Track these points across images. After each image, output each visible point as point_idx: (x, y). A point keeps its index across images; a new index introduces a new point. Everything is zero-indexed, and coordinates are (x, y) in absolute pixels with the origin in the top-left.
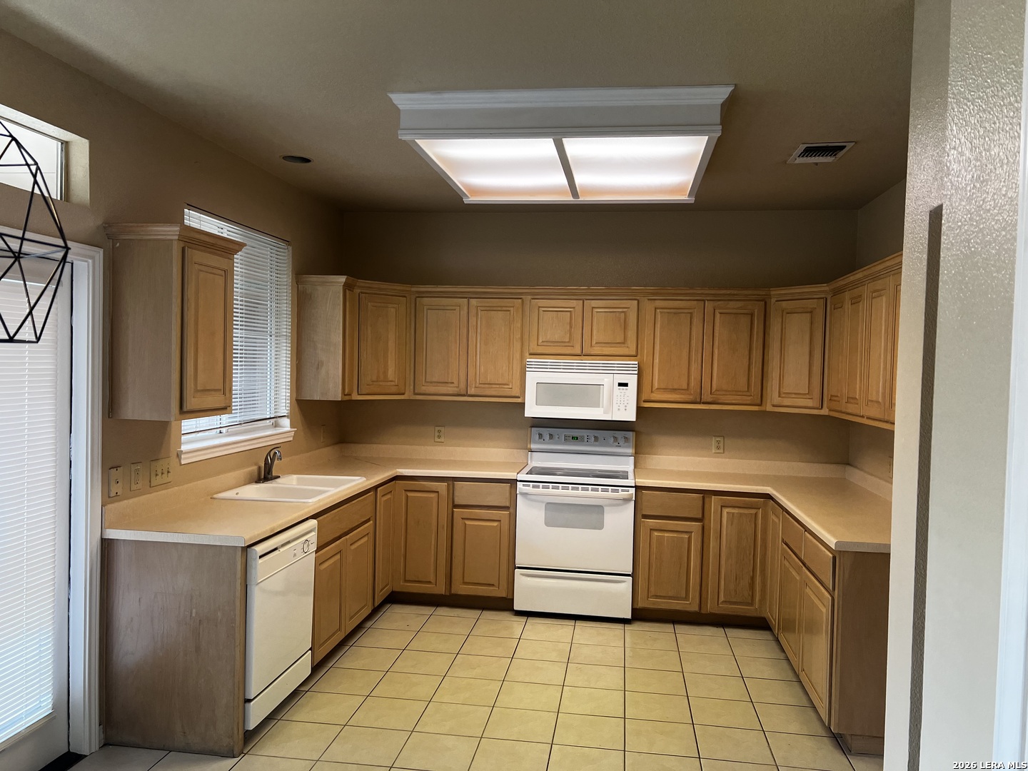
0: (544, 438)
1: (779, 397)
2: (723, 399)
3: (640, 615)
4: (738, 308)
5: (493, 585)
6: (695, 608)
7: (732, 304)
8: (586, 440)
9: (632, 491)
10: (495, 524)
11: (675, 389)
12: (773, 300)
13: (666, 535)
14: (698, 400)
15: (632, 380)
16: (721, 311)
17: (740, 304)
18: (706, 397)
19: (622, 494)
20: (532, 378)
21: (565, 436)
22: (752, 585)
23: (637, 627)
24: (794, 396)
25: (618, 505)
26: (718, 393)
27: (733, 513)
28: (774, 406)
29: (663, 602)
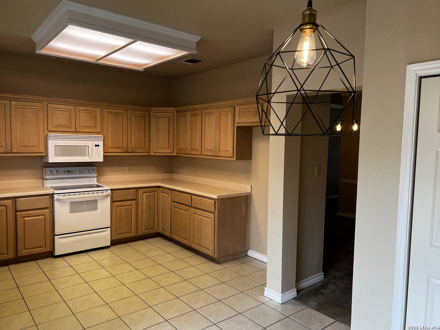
0: (53, 172)
1: (157, 149)
2: (137, 151)
3: (114, 243)
4: (140, 114)
5: (42, 247)
6: (134, 235)
7: (137, 112)
8: (74, 172)
9: (110, 191)
10: (42, 217)
11: (118, 147)
12: (152, 112)
13: (123, 208)
14: (127, 151)
15: (101, 144)
16: (134, 115)
17: (140, 113)
18: (130, 150)
19: (105, 193)
20: (52, 144)
21: (64, 171)
22: (154, 221)
23: (113, 248)
24: (162, 149)
25: (103, 199)
26: (134, 148)
27: (147, 195)
28: (154, 153)
29: (122, 236)
